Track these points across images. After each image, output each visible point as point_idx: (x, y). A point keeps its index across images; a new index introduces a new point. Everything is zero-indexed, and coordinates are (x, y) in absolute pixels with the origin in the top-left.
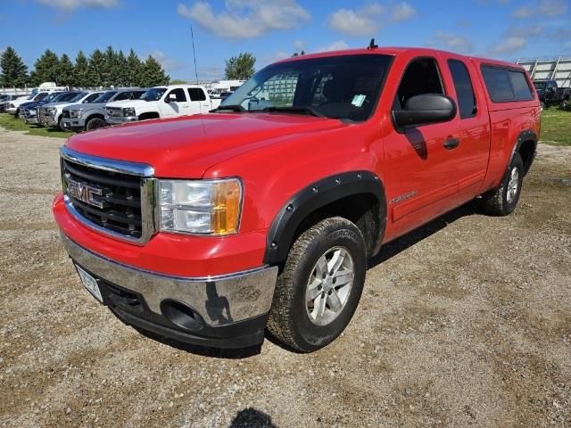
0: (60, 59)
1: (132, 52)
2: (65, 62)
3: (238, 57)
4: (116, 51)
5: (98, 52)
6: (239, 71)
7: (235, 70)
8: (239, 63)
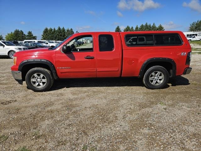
0: (130, 28)
1: (154, 24)
2: (132, 29)
3: (196, 22)
4: (148, 24)
5: (143, 25)
6: (196, 28)
7: (194, 28)
8: (197, 24)
